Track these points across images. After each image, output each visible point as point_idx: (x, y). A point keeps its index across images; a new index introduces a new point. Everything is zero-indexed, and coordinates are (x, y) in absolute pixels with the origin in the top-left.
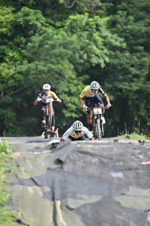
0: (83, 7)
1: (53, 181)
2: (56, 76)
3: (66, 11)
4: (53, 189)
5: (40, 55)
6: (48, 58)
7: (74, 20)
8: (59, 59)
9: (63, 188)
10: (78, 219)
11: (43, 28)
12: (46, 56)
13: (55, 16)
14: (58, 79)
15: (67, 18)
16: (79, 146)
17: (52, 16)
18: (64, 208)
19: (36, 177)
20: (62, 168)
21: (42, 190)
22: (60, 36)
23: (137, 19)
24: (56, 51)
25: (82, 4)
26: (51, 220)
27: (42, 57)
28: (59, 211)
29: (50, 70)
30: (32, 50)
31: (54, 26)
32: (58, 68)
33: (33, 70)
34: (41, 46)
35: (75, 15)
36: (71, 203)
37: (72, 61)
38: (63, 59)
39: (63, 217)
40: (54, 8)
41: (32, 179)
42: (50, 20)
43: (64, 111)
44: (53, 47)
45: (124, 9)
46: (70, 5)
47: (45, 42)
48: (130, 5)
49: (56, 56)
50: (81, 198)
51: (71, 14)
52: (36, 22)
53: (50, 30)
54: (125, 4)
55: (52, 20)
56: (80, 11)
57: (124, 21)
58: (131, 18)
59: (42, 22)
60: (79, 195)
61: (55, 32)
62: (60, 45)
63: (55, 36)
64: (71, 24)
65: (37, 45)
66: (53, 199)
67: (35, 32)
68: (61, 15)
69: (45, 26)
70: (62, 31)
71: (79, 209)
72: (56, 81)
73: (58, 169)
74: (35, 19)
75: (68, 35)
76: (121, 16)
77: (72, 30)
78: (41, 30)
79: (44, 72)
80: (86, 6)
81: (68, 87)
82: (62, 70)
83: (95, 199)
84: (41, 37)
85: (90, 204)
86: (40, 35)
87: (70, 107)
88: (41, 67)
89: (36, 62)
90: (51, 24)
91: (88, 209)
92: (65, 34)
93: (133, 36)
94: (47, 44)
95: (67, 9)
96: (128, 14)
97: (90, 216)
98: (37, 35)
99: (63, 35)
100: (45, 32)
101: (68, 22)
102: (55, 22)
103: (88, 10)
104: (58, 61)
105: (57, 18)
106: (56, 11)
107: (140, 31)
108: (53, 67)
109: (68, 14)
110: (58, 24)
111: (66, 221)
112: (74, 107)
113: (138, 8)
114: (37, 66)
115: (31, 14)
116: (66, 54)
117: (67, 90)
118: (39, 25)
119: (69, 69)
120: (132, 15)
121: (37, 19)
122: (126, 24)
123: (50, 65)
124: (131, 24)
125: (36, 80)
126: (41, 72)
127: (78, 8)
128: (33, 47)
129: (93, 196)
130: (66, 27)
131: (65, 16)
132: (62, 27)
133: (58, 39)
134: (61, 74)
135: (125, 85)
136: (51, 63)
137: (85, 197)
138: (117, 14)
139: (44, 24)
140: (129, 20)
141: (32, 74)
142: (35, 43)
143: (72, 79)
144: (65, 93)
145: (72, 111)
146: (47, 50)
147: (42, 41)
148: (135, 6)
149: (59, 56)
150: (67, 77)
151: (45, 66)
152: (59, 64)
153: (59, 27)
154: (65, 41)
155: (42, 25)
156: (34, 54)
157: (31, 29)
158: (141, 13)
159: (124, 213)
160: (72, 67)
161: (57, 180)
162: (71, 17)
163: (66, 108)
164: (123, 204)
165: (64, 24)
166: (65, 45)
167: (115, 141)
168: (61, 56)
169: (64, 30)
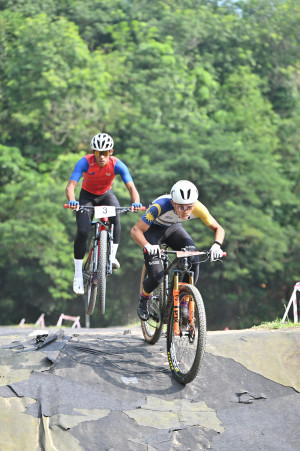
0: (78, 143)
1: (39, 390)
2: (40, 240)
3: (53, 149)
4: (39, 400)
5: (17, 211)
6: (29, 214)
7: (66, 162)
8: (44, 216)
9: (53, 399)
10: (75, 443)
11: (22, 173)
12: (27, 211)
13: (39, 155)
14: (42, 244)
15: (55, 159)
16: (75, 339)
17: (35, 155)
18: (56, 428)
19: (15, 384)
20: (51, 371)
21: (24, 402)
22: (45, 185)
23: (155, 161)
24: (41, 205)
25: (76, 140)
26: (38, 444)
27: (21, 214)
28: (48, 432)
29: (31, 232)
30: (6, 204)
31: (37, 170)
32: (43, 229)
33: (8, 232)
34: (18, 198)
35: (66, 153)
36: (65, 421)
37: (62, 219)
38: (49, 216)
39: (54, 440)
40: (37, 145)
41: (10, 387)
42: (31, 162)
43: (52, 290)
44: (36, 199)
45: (136, 147)
46: (59, 141)
47: (25, 192)
48: (144, 141)
49: (40, 212)
50: (79, 414)
51: (61, 153)
52: (12, 165)
53: (31, 176)
54: (136, 139)
55: (35, 161)
56: (74, 149)
57: (137, 163)
58: (146, 159)
59: (20, 164)
60: (75, 409)
61: (39, 178)
62: (46, 197)
63: (39, 185)
64: (61, 167)
65: (13, 196)
66: (40, 416)
67: (10, 179)
68: (46, 155)
69: (25, 170)
70: (48, 177)
71: (76, 428)
72: (39, 248)
73: (46, 373)
74: (10, 159)
75: (56, 182)
76: (132, 156)
77: (62, 175)
78: (19, 175)
79: (23, 235)
80: (83, 142)
81: (57, 256)
82: (48, 232)
83: (99, 414)
84: (19, 186)
85: (92, 421)
86: (18, 182)
87: (59, 285)
88: (19, 228)
89: (12, 221)
90: (33, 168)
91: (90, 428)
92: (52, 181)
93: (148, 183)
94: (27, 195)
95: (55, 146)
96: (142, 153)
97: (92, 439)
98: (13, 182)
99: (49, 183)
100: (24, 178)
101: (57, 165)
102: (39, 164)
103: (85, 148)
104: (42, 219)
105: (40, 158)
106: (40, 148)
107: (158, 176)
108: (36, 227)
109: (57, 153)
110: (43, 167)
111: (58, 446)
112: (65, 285)
113: (155, 145)
114: (13, 225)
115: (5, 153)
116: (55, 210)
117: (55, 260)
118: (16, 168)
119: (59, 230)
120: (148, 154)
121: (14, 161)
122: (138, 167)
123: (31, 225)
124: (146, 168)
125: (12, 247)
126: (19, 235)
127: (70, 145)
128: (8, 200)
129: (96, 411)
130: (54, 172)
131: (53, 155)
132: (49, 171)
133: (44, 188)
134: (47, 238)
135: (137, 253)
136: (34, 222)
137: (85, 411)
138: (125, 153)
139: (23, 166)
140: (143, 162)
141: (7, 238)
142: (10, 193)
143: (63, 245)
144: (53, 264)
145: (62, 290)
146: (28, 203)
147: (20, 192)
148: (151, 142)
149: (45, 212)
150: (55, 241)
151: (24, 226)
152: (44, 223)
153: (43, 172)
154: (54, 192)
155: (21, 168)
156: (10, 209)
157: (5, 174)
158: (160, 153)
159: (140, 434)
160: (63, 227)
161: (44, 387)
162: (62, 157)
163: (55, 286)
164: (139, 422)
165: (50, 167)
166: (53, 197)
167: (126, 332)
168: (47, 212)
169: (52, 176)
